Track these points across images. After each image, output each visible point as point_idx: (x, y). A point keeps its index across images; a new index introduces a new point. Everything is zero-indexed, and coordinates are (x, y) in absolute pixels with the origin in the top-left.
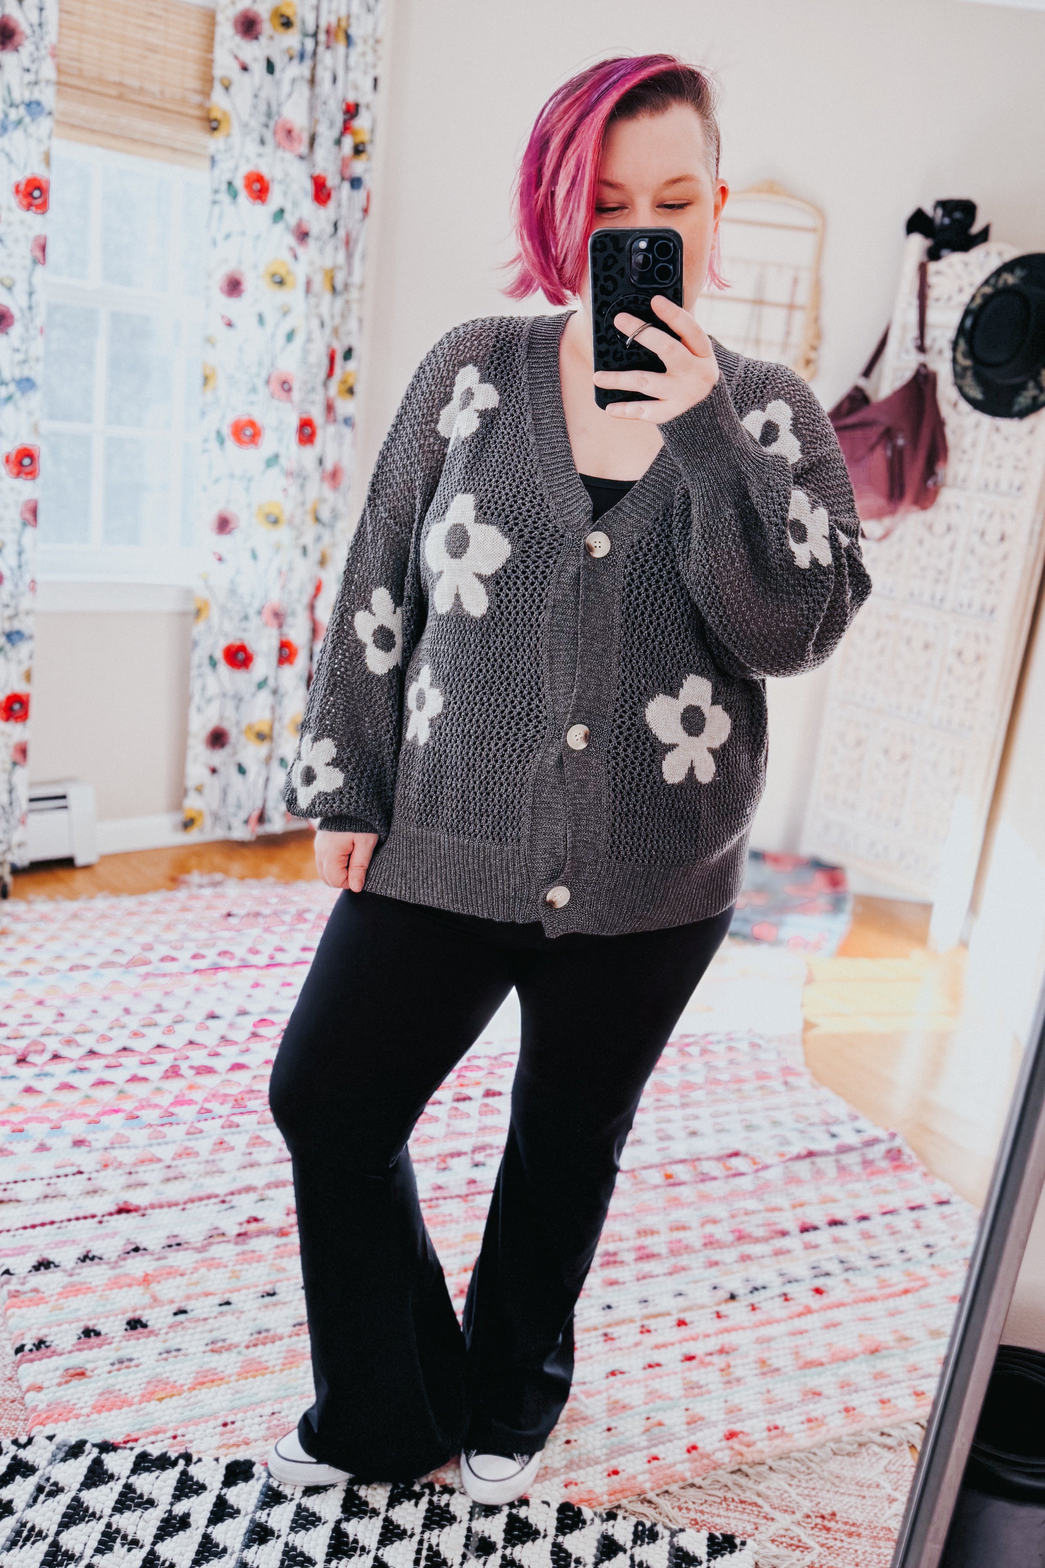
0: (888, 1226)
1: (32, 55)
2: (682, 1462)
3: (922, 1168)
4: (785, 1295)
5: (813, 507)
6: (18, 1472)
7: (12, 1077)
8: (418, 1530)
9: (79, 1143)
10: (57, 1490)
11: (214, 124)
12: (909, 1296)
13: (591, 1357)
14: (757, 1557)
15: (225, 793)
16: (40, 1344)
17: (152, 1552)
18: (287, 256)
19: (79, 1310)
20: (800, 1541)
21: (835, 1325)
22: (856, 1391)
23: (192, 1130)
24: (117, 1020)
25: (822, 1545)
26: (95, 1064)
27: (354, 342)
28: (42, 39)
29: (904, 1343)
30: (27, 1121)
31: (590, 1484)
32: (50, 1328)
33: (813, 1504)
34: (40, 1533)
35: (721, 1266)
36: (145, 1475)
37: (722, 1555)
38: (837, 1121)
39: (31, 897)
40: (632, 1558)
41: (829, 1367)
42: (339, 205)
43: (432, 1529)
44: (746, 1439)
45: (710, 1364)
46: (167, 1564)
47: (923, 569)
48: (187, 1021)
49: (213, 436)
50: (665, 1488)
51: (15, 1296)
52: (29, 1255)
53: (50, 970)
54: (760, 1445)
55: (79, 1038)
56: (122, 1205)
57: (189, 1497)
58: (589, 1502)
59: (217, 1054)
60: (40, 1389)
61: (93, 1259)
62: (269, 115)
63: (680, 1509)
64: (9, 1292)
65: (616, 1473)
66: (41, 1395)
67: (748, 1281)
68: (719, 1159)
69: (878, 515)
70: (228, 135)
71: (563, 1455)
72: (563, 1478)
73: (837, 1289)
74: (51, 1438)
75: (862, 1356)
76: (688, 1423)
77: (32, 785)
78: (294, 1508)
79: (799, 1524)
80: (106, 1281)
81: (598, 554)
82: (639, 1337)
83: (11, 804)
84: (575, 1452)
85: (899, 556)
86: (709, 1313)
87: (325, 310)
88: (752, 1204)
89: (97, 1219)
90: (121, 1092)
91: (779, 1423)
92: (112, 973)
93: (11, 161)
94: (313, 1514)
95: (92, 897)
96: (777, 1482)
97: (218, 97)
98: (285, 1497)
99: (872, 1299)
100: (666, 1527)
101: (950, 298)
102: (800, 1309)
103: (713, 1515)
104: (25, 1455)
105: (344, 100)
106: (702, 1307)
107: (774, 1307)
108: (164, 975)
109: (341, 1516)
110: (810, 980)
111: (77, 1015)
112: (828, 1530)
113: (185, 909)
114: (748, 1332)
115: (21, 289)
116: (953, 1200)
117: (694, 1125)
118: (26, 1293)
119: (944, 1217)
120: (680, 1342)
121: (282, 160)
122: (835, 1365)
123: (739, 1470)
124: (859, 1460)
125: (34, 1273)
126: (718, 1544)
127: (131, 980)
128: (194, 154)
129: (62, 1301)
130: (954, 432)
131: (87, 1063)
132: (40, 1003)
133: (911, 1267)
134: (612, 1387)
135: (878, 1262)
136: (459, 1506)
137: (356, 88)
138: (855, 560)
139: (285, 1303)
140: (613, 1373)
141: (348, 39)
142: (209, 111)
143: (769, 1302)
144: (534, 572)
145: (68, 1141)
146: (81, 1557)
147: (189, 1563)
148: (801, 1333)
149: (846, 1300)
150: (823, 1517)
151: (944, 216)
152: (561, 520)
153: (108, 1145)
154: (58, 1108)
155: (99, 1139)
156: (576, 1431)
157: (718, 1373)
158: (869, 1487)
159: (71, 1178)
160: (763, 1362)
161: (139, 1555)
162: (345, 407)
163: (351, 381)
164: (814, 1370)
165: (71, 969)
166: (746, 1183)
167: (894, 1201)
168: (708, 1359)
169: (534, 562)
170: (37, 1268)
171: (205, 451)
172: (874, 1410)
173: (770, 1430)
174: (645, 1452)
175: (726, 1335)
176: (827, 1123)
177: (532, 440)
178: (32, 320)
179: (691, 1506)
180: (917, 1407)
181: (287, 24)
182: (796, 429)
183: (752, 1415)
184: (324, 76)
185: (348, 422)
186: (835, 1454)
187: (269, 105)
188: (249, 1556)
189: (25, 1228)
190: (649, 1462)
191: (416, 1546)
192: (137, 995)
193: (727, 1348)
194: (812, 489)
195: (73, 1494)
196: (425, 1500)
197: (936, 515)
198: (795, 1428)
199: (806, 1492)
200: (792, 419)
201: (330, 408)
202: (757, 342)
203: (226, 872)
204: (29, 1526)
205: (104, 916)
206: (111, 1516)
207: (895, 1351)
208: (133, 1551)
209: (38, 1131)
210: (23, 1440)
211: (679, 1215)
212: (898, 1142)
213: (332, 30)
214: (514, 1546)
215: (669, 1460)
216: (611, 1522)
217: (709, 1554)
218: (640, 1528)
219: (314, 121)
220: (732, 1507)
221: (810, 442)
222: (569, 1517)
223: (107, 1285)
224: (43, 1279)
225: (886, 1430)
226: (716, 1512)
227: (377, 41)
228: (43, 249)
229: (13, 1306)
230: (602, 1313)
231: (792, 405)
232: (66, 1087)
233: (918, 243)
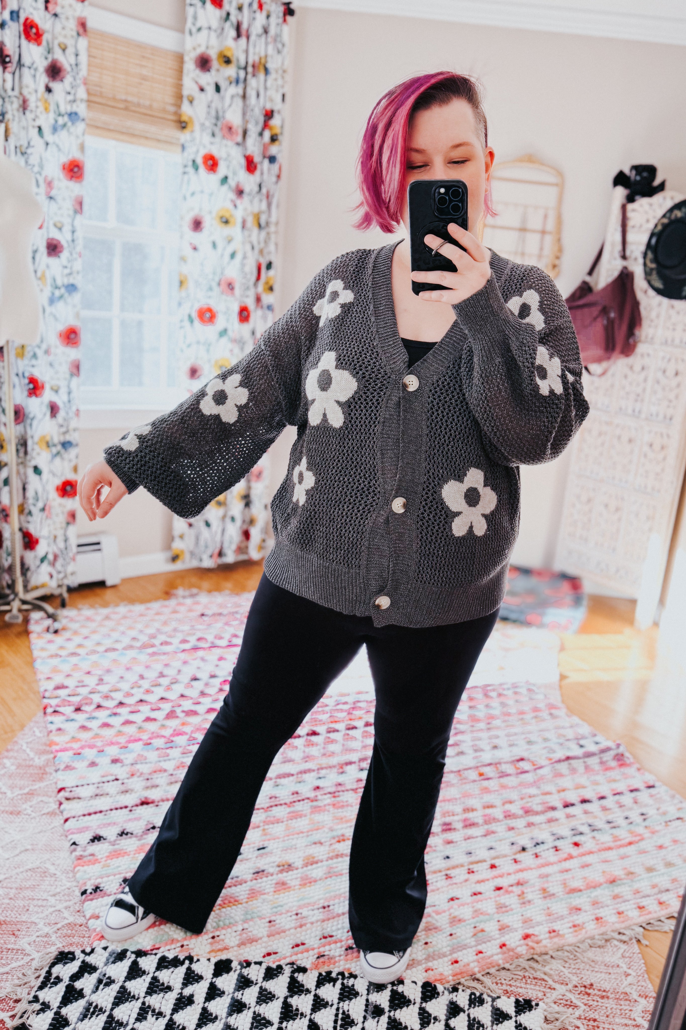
0: (618, 802)
1: (71, 83)
2: (497, 954)
3: (636, 766)
4: (556, 847)
5: (551, 357)
6: (86, 971)
7: (72, 720)
8: (336, 1001)
9: (115, 761)
10: (110, 982)
11: (183, 125)
12: (632, 846)
13: (438, 889)
14: (546, 1013)
15: (197, 539)
16: (97, 889)
17: (171, 1020)
18: (230, 206)
19: (119, 867)
20: (571, 1002)
21: (587, 866)
22: (602, 907)
23: (185, 751)
24: (136, 682)
25: (585, 1005)
26: (123, 711)
27: (273, 258)
28: (78, 73)
29: (630, 876)
30: (82, 748)
31: (441, 970)
32: (102, 878)
33: (579, 978)
34: (101, 1009)
35: (516, 830)
36: (165, 971)
37: (524, 1013)
38: (583, 737)
39: (80, 606)
40: (469, 1015)
41: (585, 892)
42: (262, 174)
43: (344, 1001)
44: (536, 939)
45: (512, 892)
46: (181, 1027)
47: (628, 393)
48: (179, 682)
49: (186, 318)
50: (487, 971)
51: (79, 859)
52: (87, 832)
53: (94, 652)
54: (544, 942)
55: (113, 694)
56: (143, 800)
57: (192, 984)
58: (440, 981)
59: (198, 703)
60: (97, 917)
61: (127, 834)
62: (217, 118)
63: (497, 984)
64: (76, 856)
65: (456, 962)
66: (98, 922)
67: (532, 839)
68: (512, 762)
69: (599, 360)
70: (192, 131)
71: (423, 951)
72: (424, 966)
73: (588, 842)
74: (105, 948)
75: (605, 885)
76: (500, 930)
77: (79, 536)
78: (258, 990)
79: (570, 991)
80: (135, 848)
81: (411, 389)
82: (467, 876)
83: (66, 548)
84: (431, 950)
85: (612, 386)
86: (509, 860)
87: (254, 238)
88: (533, 791)
89: (128, 809)
90: (140, 728)
91: (556, 928)
92: (131, 653)
93: (59, 150)
94: (270, 993)
95: (117, 605)
96: (555, 966)
97: (186, 108)
98: (252, 982)
99: (610, 849)
100: (489, 996)
101: (641, 226)
102: (565, 856)
103: (517, 987)
104: (90, 959)
105: (264, 107)
106: (505, 856)
107: (550, 856)
108: (164, 654)
109: (288, 994)
110: (562, 649)
111: (111, 679)
112: (589, 994)
113: (175, 612)
114: (534, 871)
115: (67, 229)
116: (657, 784)
117: (496, 741)
118: (86, 856)
119: (651, 796)
120: (493, 878)
121: (226, 146)
122: (589, 891)
123: (532, 958)
124: (606, 950)
125: (91, 843)
126: (522, 1006)
127: (143, 657)
128: (171, 143)
129: (109, 861)
130: (645, 309)
131: (119, 710)
132: (89, 673)
133: (632, 827)
134: (452, 907)
135: (612, 825)
136: (360, 985)
137: (271, 100)
138: (578, 390)
139: (247, 860)
140: (452, 899)
141: (266, 71)
142: (180, 116)
143: (547, 852)
144: (371, 400)
145: (108, 760)
146: (127, 1024)
147: (194, 1027)
148: (567, 871)
149: (594, 850)
150: (585, 987)
151: (636, 175)
152: (389, 367)
153: (133, 762)
154: (101, 739)
155: (128, 758)
156: (431, 937)
157: (517, 897)
158: (613, 967)
159: (111, 783)
160: (544, 890)
161: (163, 1022)
162: (267, 299)
163: (271, 283)
164: (576, 894)
165: (106, 651)
166: (528, 777)
167: (621, 786)
168: (510, 889)
169: (372, 393)
170: (93, 841)
171: (181, 327)
172: (613, 919)
173: (550, 933)
174: (474, 949)
175: (520, 873)
176: (577, 739)
177: (373, 319)
178: (74, 248)
179: (504, 982)
180: (640, 916)
181: (228, 61)
182: (542, 309)
183: (539, 924)
184: (252, 93)
185: (270, 308)
186: (591, 947)
187: (217, 112)
188: (232, 1021)
189: (84, 815)
190: (477, 955)
191: (335, 1012)
192: (147, 667)
193: (521, 881)
194: (551, 347)
195: (120, 984)
196: (340, 982)
197: (635, 360)
198: (566, 931)
199: (574, 971)
200: (540, 302)
201: (258, 299)
202: (523, 254)
203: (199, 588)
204: (94, 1004)
205: (125, 617)
206: (145, 997)
207: (625, 881)
208: (159, 1019)
209: (90, 754)
210: (88, 950)
211: (488, 798)
212: (621, 750)
213: (256, 65)
214: (395, 1010)
215: (489, 953)
216: (455, 994)
217: (516, 1012)
218: (473, 997)
219: (246, 122)
220: (529, 982)
221: (551, 317)
222: (428, 991)
223: (136, 850)
224: (97, 847)
225: (622, 931)
226: (519, 985)
227: (284, 71)
228: (81, 204)
229: (79, 865)
230: (443, 861)
231: (539, 293)
232: (106, 725)
233: (621, 192)
